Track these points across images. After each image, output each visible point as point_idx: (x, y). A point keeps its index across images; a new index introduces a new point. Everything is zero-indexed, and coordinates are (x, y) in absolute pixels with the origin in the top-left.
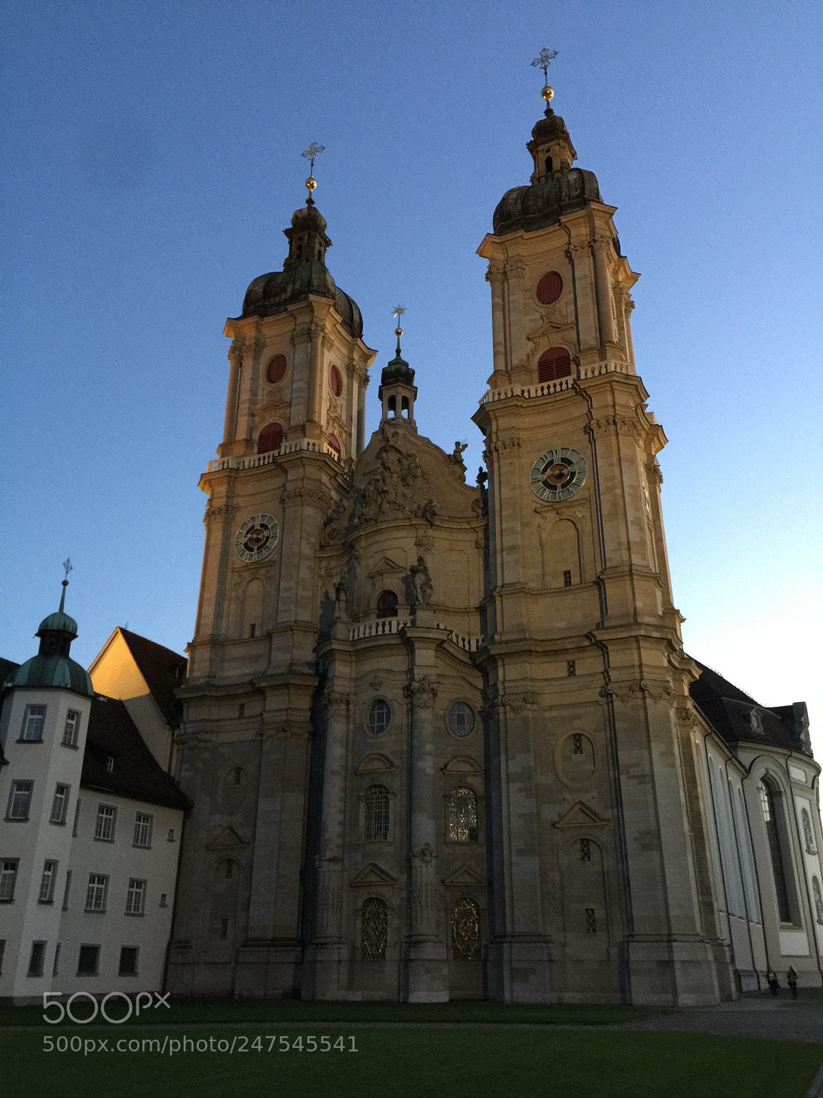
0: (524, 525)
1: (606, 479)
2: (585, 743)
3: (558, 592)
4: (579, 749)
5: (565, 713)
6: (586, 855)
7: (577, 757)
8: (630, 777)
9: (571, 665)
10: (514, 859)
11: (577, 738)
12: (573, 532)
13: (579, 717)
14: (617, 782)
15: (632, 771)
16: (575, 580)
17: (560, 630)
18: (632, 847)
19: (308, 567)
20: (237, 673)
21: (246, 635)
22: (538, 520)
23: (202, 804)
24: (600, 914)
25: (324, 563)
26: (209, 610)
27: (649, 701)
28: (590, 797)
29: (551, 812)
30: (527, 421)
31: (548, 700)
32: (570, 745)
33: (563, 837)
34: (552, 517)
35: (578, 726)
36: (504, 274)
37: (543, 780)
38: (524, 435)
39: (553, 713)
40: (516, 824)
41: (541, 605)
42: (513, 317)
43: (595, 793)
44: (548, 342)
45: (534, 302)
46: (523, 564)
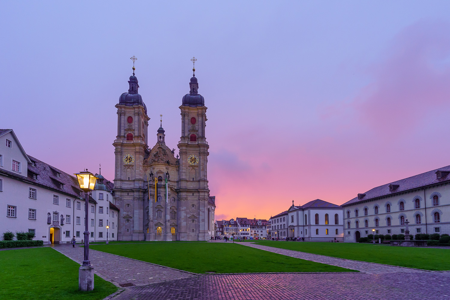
0: (186, 168)
1: (202, 163)
2: (194, 206)
3: (192, 181)
4: (193, 207)
5: (192, 201)
6: (193, 222)
7: (193, 208)
8: (201, 212)
9: (193, 194)
10: (182, 222)
11: (193, 205)
12: (195, 171)
14: (199, 212)
16: (195, 180)
17: (192, 188)
18: (201, 221)
19: (142, 168)
20: (127, 187)
21: (128, 179)
22: (189, 168)
23: (121, 210)
24: (195, 230)
25: (144, 168)
26: (119, 173)
27: (205, 201)
28: (195, 214)
29: (188, 216)
30: (188, 149)
31: (189, 199)
32: (192, 206)
33: (190, 219)
34: (191, 168)
35: (194, 203)
36: (184, 115)
37: (188, 211)
38: (187, 151)
39: (190, 201)
40: (183, 217)
41: (189, 183)
42: (186, 125)
43: (195, 213)
44: (192, 133)
45: (190, 123)
46: (186, 175)
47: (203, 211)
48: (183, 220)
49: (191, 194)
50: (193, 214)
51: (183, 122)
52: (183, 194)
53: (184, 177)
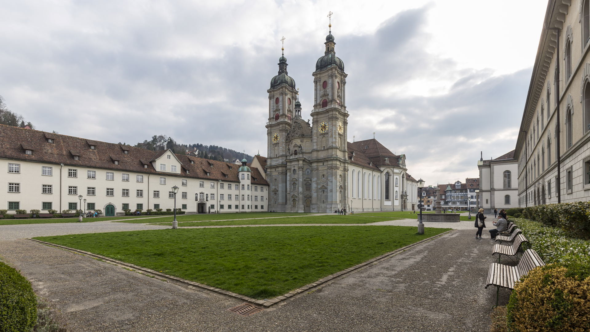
0: (318, 138)
1: (330, 129)
3: (322, 150)
4: (324, 177)
5: (322, 171)
6: (324, 193)
9: (323, 163)
10: (313, 193)
11: (324, 175)
12: (325, 139)
13: (324, 172)
14: (328, 182)
16: (325, 148)
17: (322, 157)
18: (329, 192)
19: (284, 144)
20: (274, 163)
21: (275, 157)
22: (320, 137)
23: (271, 185)
24: (325, 201)
26: (269, 152)
28: (324, 184)
29: (319, 187)
30: (319, 116)
31: (320, 169)
33: (320, 190)
34: (322, 136)
36: (316, 82)
37: (318, 182)
38: (318, 119)
39: (320, 171)
41: (320, 153)
42: (318, 92)
44: (324, 98)
45: (322, 88)
46: (317, 145)
47: (331, 180)
48: (314, 191)
49: (321, 164)
50: (322, 184)
51: (316, 90)
52: (314, 165)
53: (315, 147)
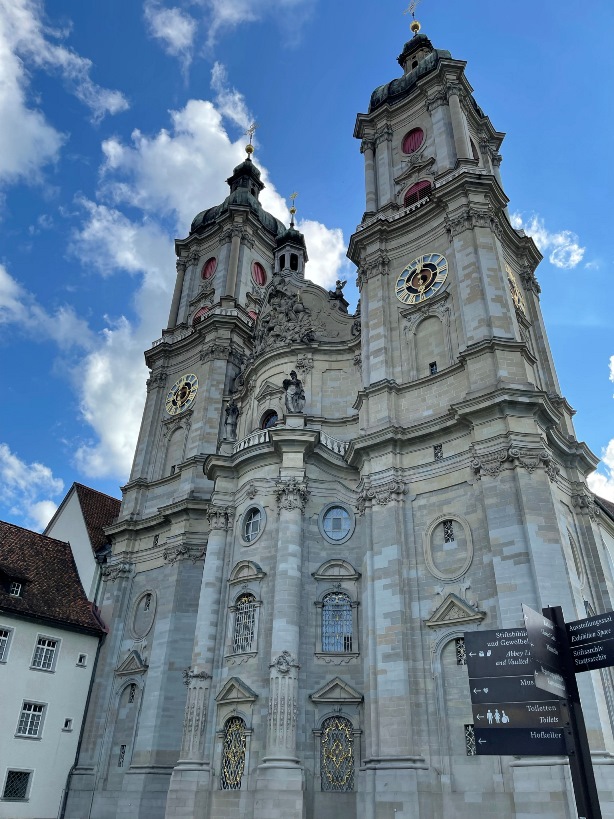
0: (391, 330)
3: (424, 382)
4: (449, 537)
5: (434, 499)
6: (462, 658)
7: (448, 545)
8: (504, 558)
9: (438, 448)
10: (381, 665)
11: (447, 523)
12: (437, 326)
13: (448, 502)
15: (507, 551)
16: (439, 368)
17: (426, 417)
21: (167, 476)
22: (404, 323)
28: (460, 589)
29: (423, 610)
31: (415, 488)
32: (440, 533)
34: (416, 317)
35: (448, 511)
36: (374, 142)
37: (413, 574)
38: (390, 255)
39: (422, 501)
40: (382, 625)
41: (407, 400)
43: (468, 583)
44: (413, 180)
45: (399, 155)
46: (390, 363)
47: (518, 548)
48: (383, 648)
49: (424, 455)
50: (448, 590)
52: (378, 466)
53: (378, 376)
